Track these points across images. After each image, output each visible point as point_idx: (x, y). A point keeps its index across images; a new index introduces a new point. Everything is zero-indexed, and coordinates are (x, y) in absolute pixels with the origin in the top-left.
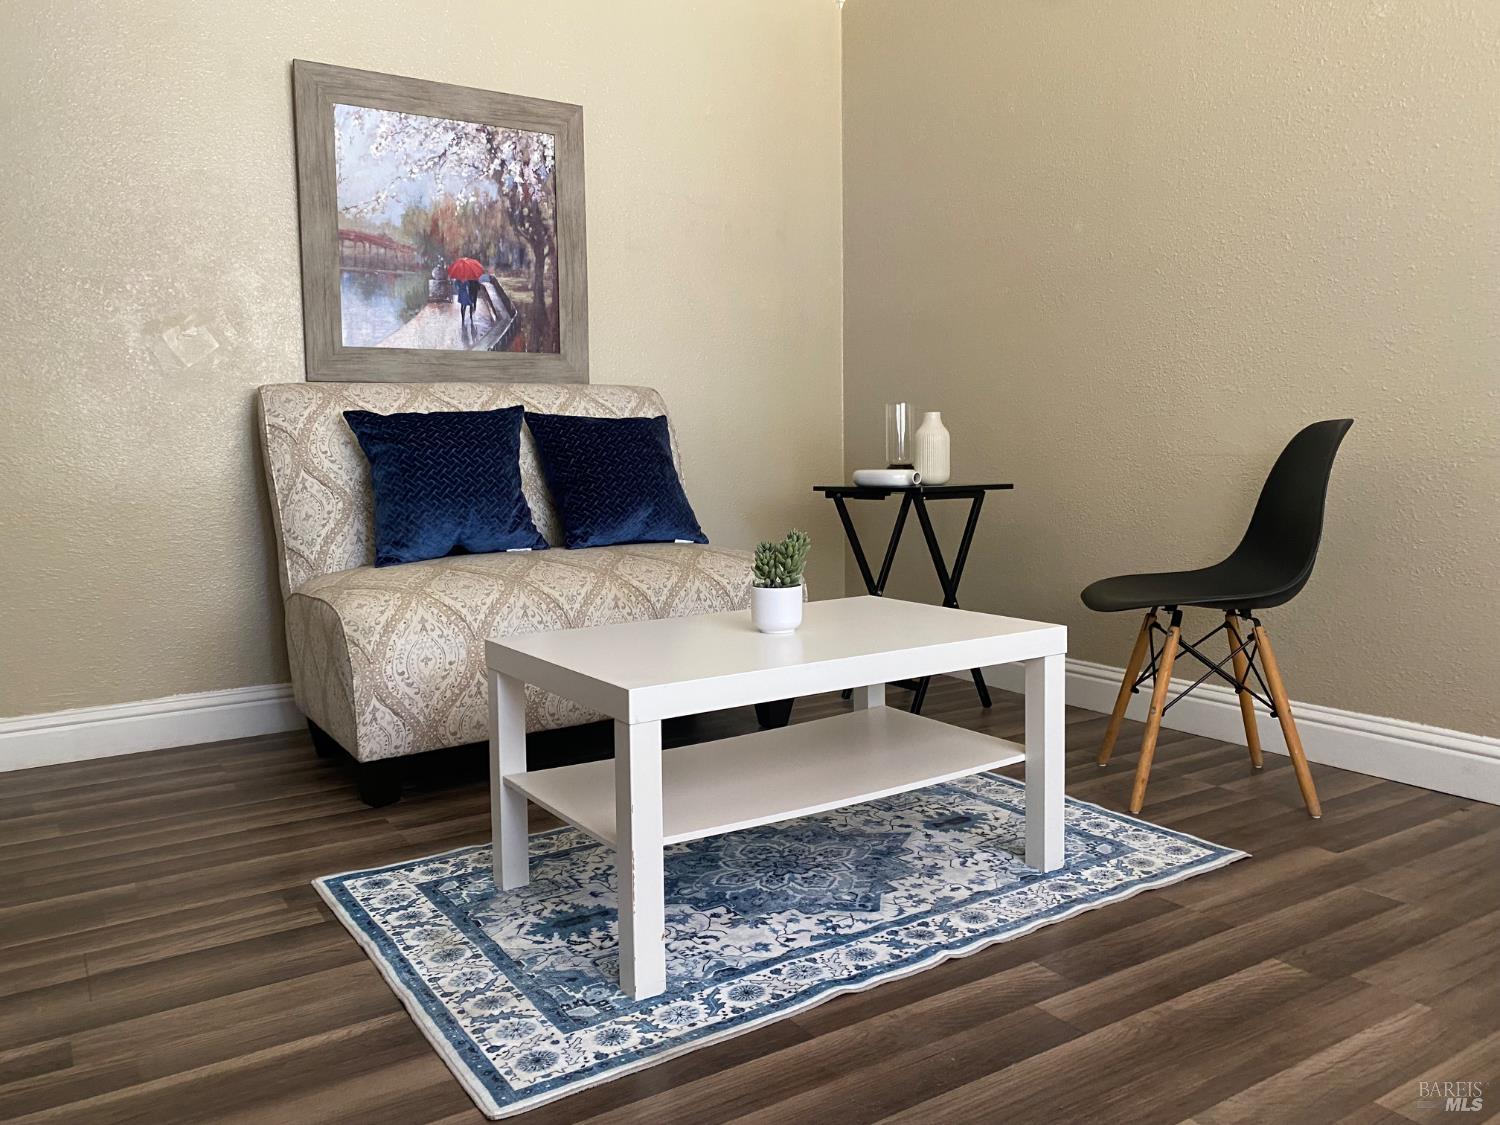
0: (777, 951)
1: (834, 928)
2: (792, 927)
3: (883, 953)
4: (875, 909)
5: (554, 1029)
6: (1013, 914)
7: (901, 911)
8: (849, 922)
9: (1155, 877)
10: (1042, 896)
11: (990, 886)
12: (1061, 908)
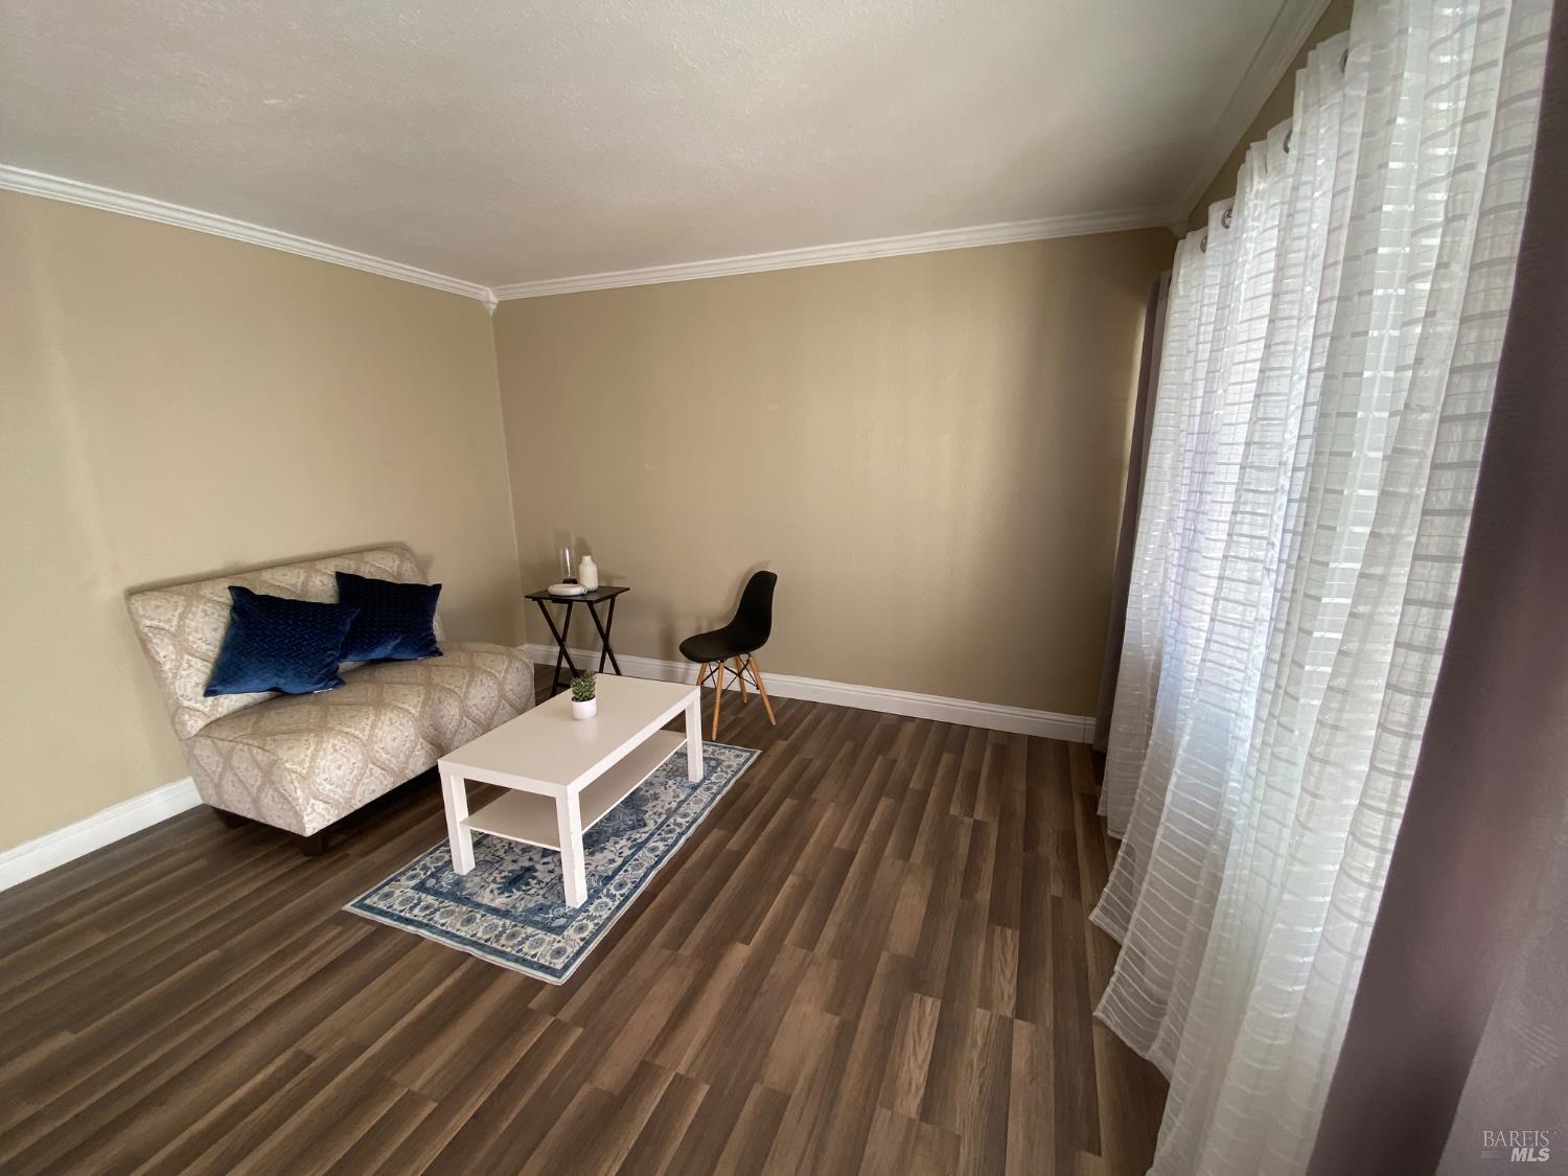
0: (619, 861)
1: (635, 840)
2: (618, 846)
3: (661, 846)
4: (645, 825)
5: (554, 936)
6: (697, 808)
7: (656, 822)
8: (638, 835)
9: (736, 772)
10: (703, 795)
11: (682, 797)
12: (713, 799)
